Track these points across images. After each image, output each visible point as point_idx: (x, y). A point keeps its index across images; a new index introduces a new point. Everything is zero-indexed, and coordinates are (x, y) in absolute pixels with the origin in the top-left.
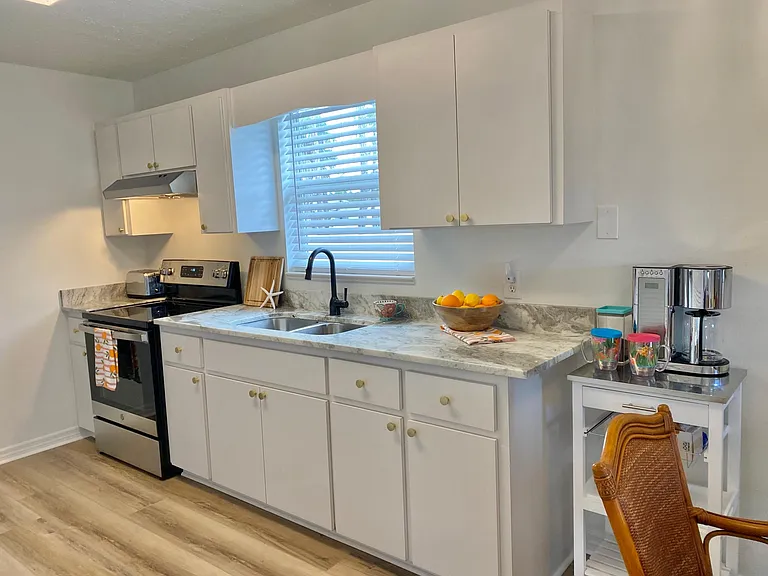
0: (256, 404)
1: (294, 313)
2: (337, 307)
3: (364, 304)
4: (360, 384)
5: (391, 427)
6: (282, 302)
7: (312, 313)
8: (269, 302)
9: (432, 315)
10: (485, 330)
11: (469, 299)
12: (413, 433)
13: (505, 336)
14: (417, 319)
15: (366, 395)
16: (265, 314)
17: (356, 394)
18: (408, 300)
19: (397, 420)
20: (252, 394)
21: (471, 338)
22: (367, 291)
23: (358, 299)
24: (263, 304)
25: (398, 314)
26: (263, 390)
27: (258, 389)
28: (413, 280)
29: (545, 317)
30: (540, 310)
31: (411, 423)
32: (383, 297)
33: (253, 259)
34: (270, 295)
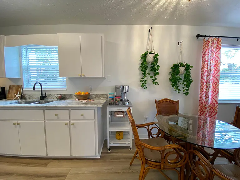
0: (16, 127)
1: (27, 100)
2: (43, 97)
3: (51, 96)
4: (56, 115)
5: (66, 124)
6: (22, 97)
7: (34, 100)
8: (17, 98)
9: (72, 97)
10: (86, 99)
11: (83, 93)
12: (73, 124)
13: (92, 100)
14: (67, 99)
15: (58, 118)
16: (17, 101)
17: (56, 118)
18: (65, 94)
19: (68, 122)
20: (14, 124)
21: (85, 101)
22: (52, 93)
23: (49, 95)
24: (15, 98)
25: (62, 98)
26: (19, 122)
27: (16, 122)
28: (66, 90)
29: (98, 96)
30: (97, 95)
31: (72, 122)
32: (58, 94)
33: (10, 86)
34: (18, 96)
